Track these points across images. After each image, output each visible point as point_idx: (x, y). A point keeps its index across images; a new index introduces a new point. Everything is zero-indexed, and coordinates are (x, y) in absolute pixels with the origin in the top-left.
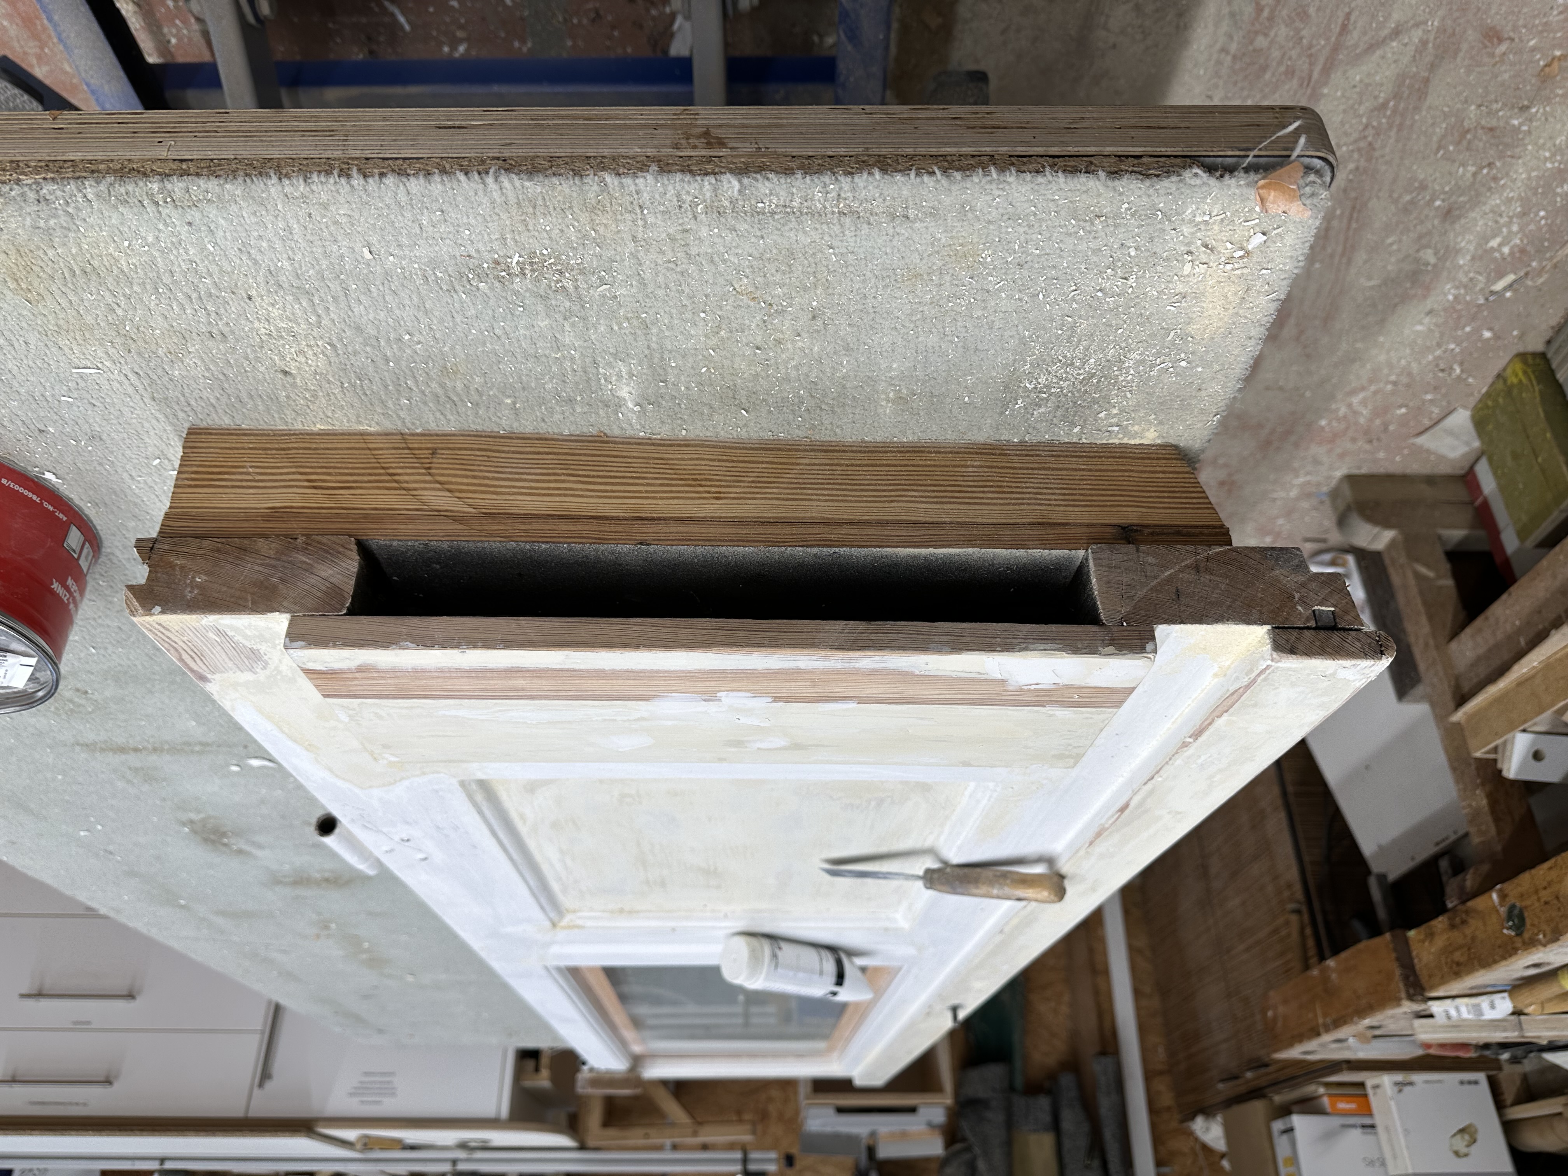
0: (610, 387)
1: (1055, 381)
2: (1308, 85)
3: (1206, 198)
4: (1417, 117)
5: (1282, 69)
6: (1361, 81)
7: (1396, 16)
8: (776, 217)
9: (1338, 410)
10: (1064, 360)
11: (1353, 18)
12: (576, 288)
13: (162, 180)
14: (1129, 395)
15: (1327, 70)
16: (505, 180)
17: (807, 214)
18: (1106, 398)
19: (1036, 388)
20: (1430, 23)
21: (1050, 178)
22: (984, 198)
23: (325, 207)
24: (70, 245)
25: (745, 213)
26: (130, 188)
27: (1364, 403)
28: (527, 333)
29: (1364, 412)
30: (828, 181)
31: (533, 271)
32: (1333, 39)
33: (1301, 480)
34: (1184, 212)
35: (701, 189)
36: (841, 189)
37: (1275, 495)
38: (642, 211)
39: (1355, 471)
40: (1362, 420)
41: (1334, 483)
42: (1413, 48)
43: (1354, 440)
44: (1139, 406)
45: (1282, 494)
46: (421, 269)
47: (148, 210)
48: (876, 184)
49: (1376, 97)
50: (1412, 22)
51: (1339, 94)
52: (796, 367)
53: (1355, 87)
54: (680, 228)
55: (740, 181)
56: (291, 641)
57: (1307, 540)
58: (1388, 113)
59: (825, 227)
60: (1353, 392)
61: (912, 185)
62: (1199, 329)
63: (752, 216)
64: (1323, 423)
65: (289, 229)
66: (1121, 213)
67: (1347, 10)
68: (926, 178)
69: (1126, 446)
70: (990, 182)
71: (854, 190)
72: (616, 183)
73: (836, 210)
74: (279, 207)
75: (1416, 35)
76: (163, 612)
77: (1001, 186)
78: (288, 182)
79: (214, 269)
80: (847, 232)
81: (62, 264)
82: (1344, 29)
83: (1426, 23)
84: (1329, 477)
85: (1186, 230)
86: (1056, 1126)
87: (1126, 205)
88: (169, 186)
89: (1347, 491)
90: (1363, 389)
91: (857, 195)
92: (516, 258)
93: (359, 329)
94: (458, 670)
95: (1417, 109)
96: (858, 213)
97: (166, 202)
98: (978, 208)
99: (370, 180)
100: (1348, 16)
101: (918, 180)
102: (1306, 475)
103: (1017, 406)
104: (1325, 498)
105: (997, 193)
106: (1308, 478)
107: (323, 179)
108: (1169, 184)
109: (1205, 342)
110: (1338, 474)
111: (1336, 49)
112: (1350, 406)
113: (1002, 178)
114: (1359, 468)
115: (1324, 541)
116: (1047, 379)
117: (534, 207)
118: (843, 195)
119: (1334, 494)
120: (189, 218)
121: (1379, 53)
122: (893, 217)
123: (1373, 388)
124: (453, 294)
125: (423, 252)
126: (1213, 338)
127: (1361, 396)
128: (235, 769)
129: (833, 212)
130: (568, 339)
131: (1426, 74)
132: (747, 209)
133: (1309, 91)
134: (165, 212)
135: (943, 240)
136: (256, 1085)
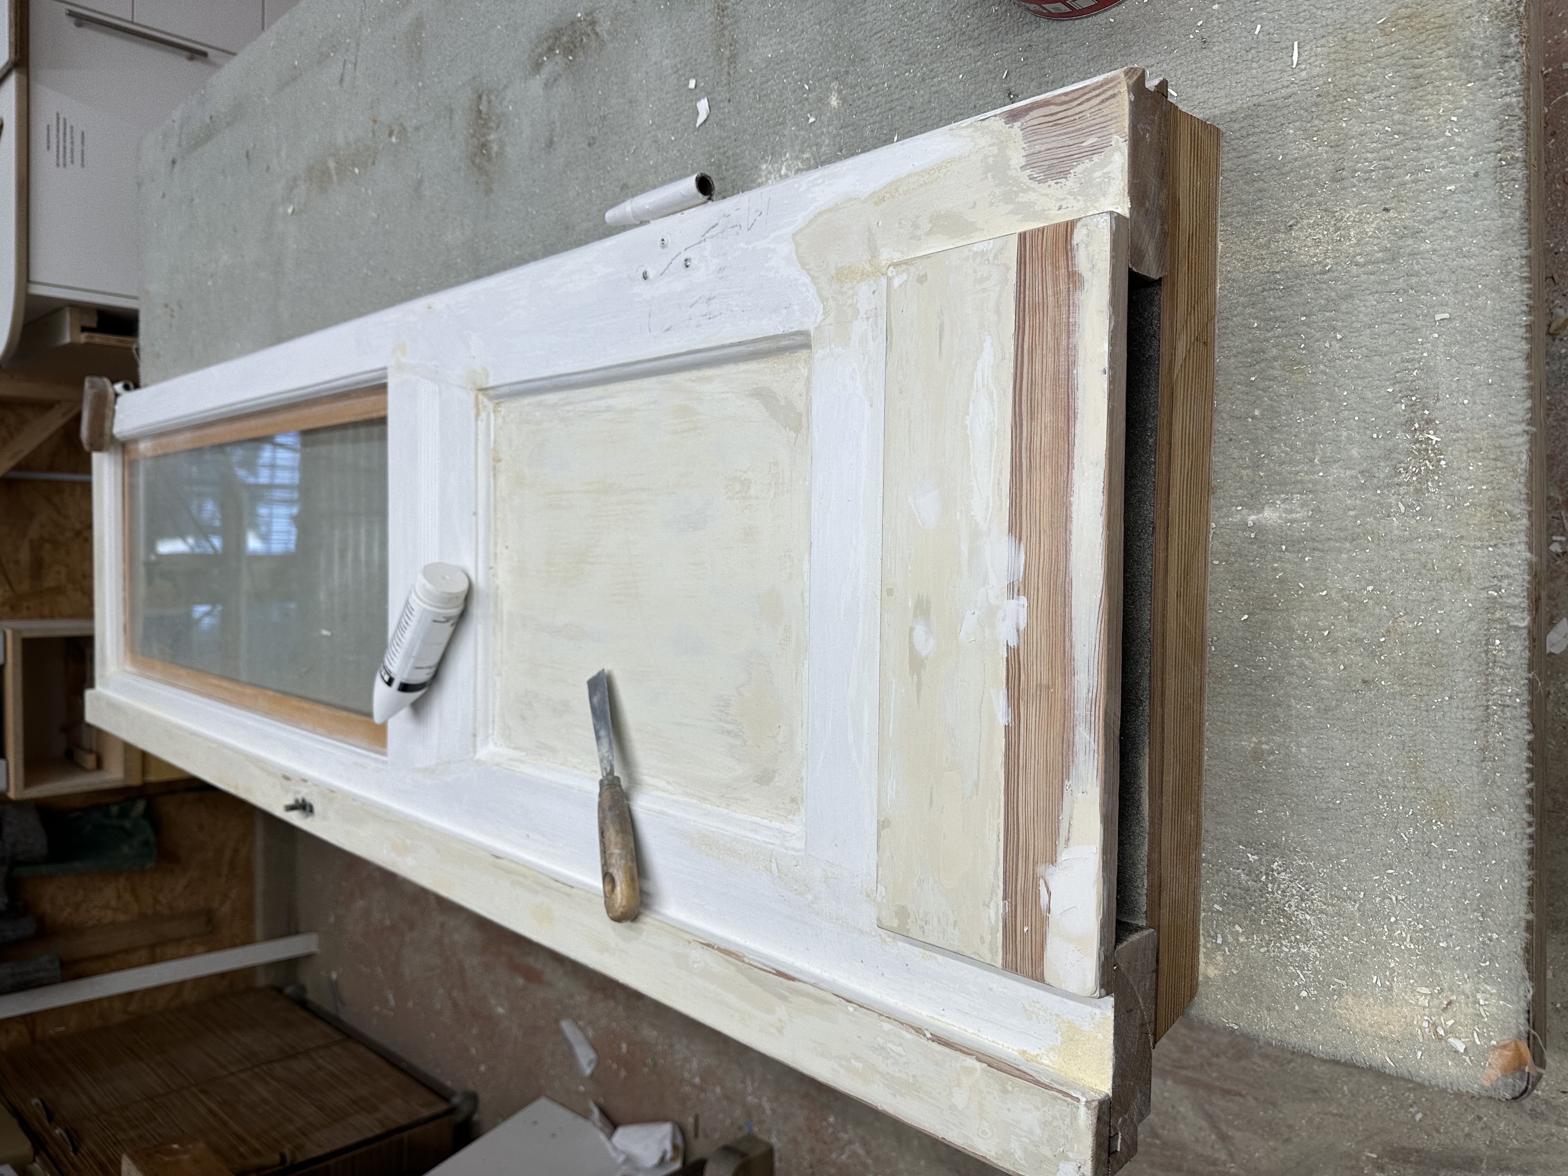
0: (1278, 502)
1: (1282, 886)
2: (1174, 1066)
3: (1505, 999)
4: (1145, 1165)
5: (1189, 1043)
6: (1179, 1112)
7: (1238, 1136)
8: (1483, 655)
9: (846, 1131)
10: (1308, 893)
11: (1237, 1098)
12: (1399, 485)
13: (1525, 161)
14: (1262, 950)
15: (1190, 1082)
16: (1526, 438)
17: (1487, 679)
18: (1259, 930)
19: (1273, 870)
20: (1233, 1165)
21: (1527, 875)
22: (1505, 823)
23: (1496, 289)
24: (1452, 71)
25: (1488, 629)
26: (1517, 134)
27: (854, 1154)
28: (1343, 438)
29: (844, 1157)
30: (1523, 697)
31: (1419, 451)
32: (1218, 1083)
33: (767, 1106)
34: (1487, 983)
35: (1515, 595)
36: (1515, 708)
37: (749, 1082)
38: (1491, 546)
39: (777, 1156)
40: (834, 1156)
41: (763, 1137)
42: (1210, 1154)
43: (812, 1150)
44: (1248, 959)
45: (750, 1089)
46: (1421, 358)
47: (1492, 144)
48: (1521, 736)
49: (1163, 1128)
50: (1232, 1148)
51: (1166, 1094)
52: (1301, 665)
53: (1173, 1107)
54: (1473, 575)
55: (1524, 628)
56: (1115, 218)
57: (696, 1119)
58: (1149, 1140)
59: (1474, 694)
60: (864, 1144)
61: (1520, 765)
62: (1347, 1004)
63: (1485, 635)
64: (831, 1119)
65: (1469, 256)
66: (1485, 933)
67: (1244, 1092)
68: (1525, 776)
69: (1198, 952)
70: (1523, 828)
71: (1513, 718)
72: (1521, 527)
73: (1490, 703)
74: (1496, 252)
75: (1223, 1156)
76: (1131, 102)
77: (1519, 836)
78: (1523, 262)
79: (1422, 186)
80: (1468, 712)
81: (1427, 59)
82: (1227, 1092)
83: (1233, 1161)
84: (769, 1132)
85: (1468, 987)
87: (1495, 936)
88: (1519, 165)
89: (757, 1152)
90: (868, 1152)
91: (1508, 720)
92: (1435, 439)
93: (1348, 297)
94: (1071, 364)
95: (1152, 1164)
96: (1487, 721)
97: (1501, 160)
98: (1492, 818)
99: (1524, 330)
100: (1240, 1095)
101: (1524, 770)
102: (771, 1109)
103: (1249, 855)
104: (746, 1131)
105: (1512, 833)
106: (769, 1112)
107: (1525, 292)
108: (1521, 969)
109: (1331, 1009)
110: (774, 1140)
111: (1209, 1088)
112: (850, 1142)
113: (1525, 836)
114: (780, 1160)
115: (696, 1135)
116: (1284, 880)
117: (1495, 460)
118: (1507, 709)
119: (751, 1139)
120: (1482, 175)
121: (1204, 1124)
122: (1483, 750)
123: (869, 1161)
124: (1392, 382)
125: (1441, 362)
126: (1335, 1016)
127: (861, 1152)
128: (692, 84)
129: (1488, 701)
130: (1336, 471)
131: (1185, 1168)
132: (1493, 631)
133: (1168, 1068)
134: (1490, 157)
135: (1457, 790)
136: (70, 7)
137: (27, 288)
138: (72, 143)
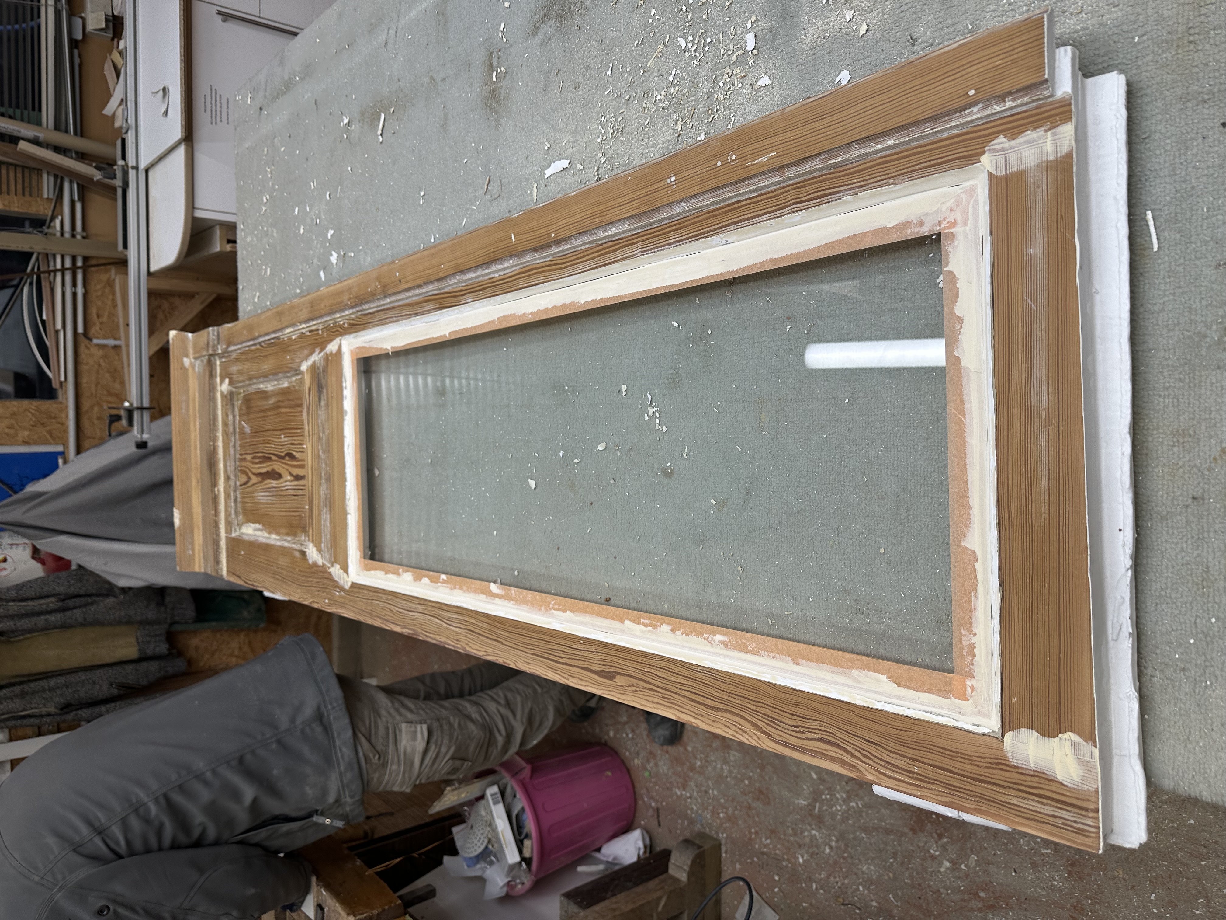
41: (713, 835)
84: (717, 831)
86: (142, 659)
89: (709, 844)
110: (720, 837)
119: (705, 835)
136: (220, 9)
137: (193, 212)
138: (221, 107)
